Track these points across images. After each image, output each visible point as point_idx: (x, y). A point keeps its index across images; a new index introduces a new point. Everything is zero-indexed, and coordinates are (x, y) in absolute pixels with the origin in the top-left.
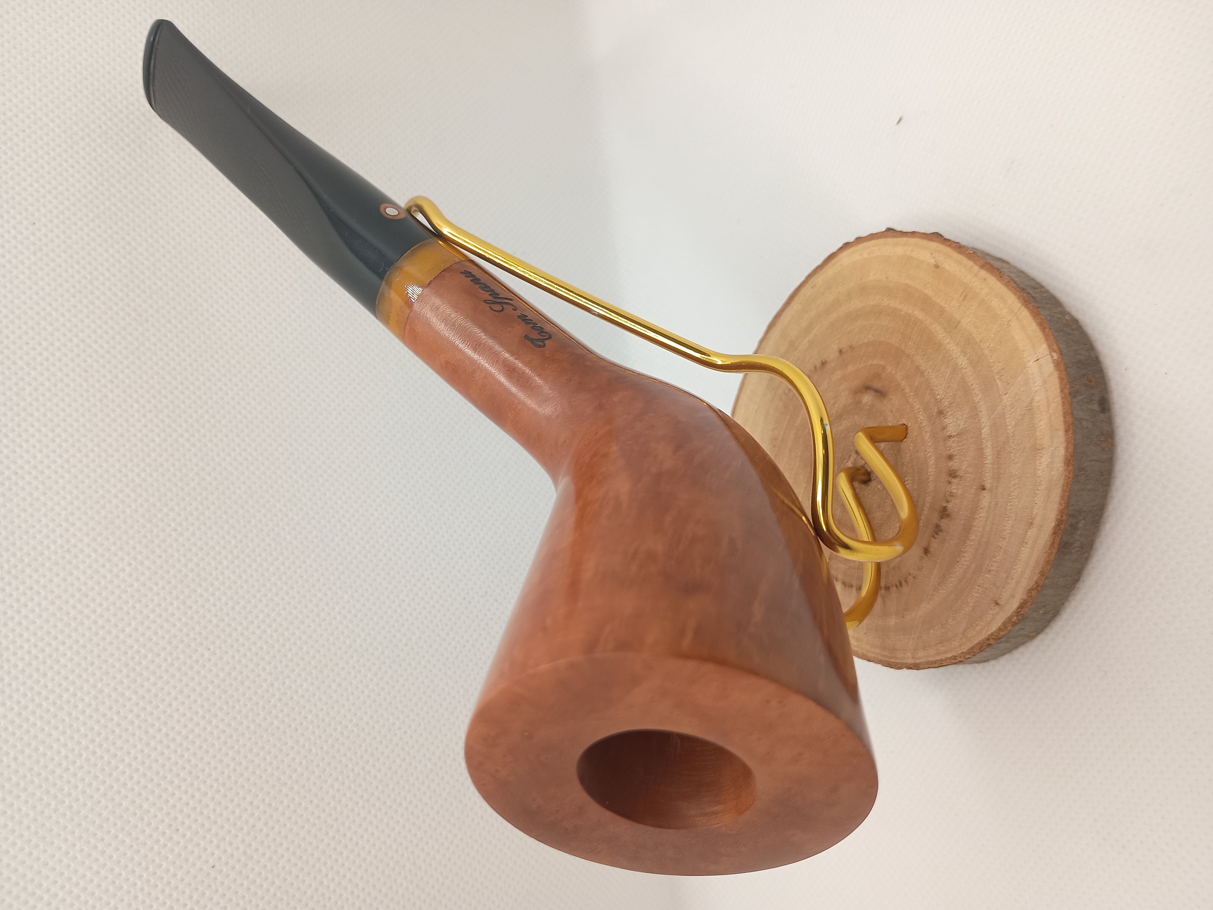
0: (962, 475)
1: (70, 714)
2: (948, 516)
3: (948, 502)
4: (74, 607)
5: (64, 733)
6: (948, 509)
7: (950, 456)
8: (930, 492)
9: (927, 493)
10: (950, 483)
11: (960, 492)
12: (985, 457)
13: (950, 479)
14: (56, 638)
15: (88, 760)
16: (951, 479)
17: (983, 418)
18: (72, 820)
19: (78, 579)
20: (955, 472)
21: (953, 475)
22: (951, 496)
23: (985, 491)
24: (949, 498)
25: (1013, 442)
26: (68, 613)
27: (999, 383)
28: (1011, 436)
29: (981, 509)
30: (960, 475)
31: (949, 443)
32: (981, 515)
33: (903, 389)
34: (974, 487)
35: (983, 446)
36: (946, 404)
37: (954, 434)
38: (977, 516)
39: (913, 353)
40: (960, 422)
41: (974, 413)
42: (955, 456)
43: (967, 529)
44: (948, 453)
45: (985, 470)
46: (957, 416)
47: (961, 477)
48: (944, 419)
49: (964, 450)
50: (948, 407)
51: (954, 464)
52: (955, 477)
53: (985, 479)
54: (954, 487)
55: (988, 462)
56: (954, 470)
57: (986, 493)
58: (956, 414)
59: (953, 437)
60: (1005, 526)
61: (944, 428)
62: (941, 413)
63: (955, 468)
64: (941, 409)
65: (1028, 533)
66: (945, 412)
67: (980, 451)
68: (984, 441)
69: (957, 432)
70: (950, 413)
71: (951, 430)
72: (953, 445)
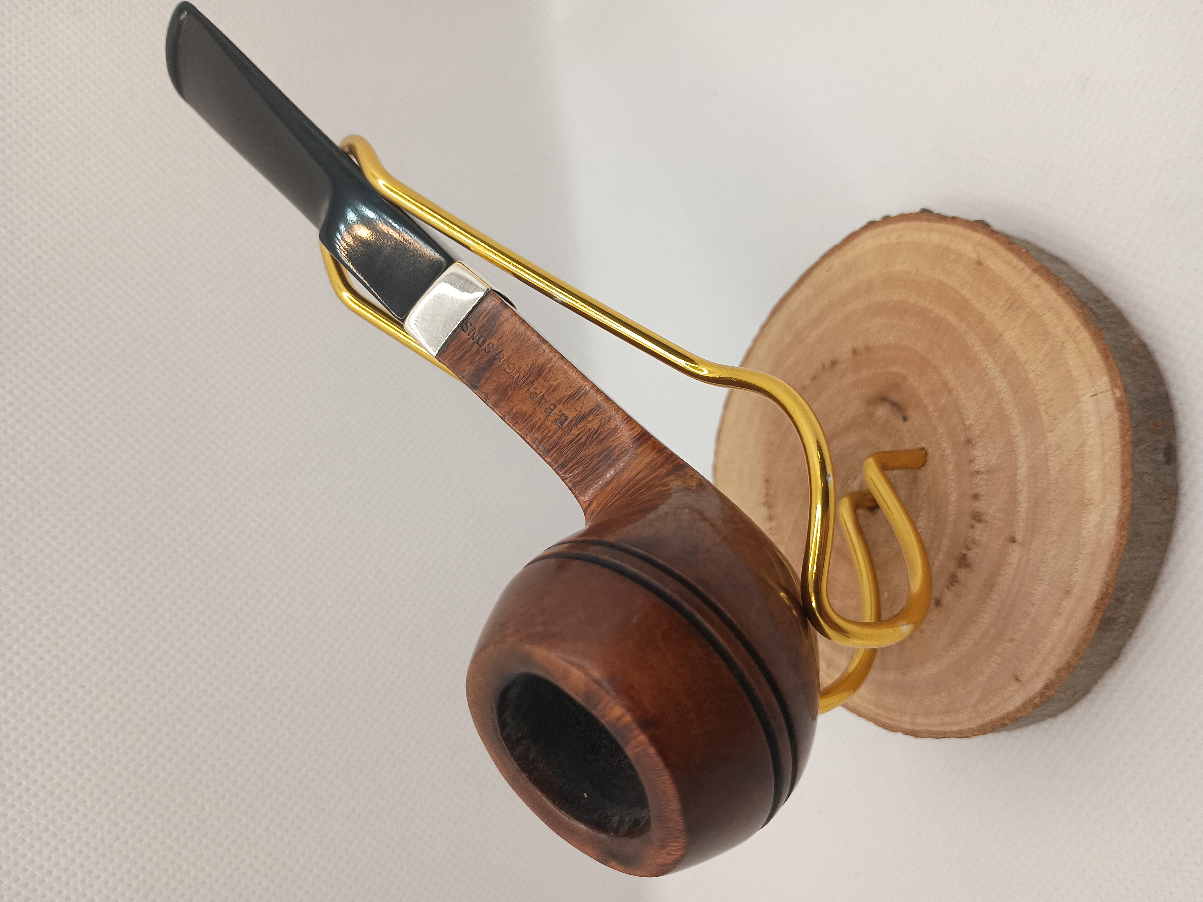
0: (989, 520)
2: (967, 566)
3: (968, 549)
6: (968, 558)
7: (976, 494)
8: (948, 534)
9: (944, 534)
10: (972, 526)
11: (984, 540)
12: (1019, 503)
13: (972, 522)
16: (975, 523)
17: (1020, 456)
20: (980, 516)
21: (978, 518)
22: (973, 543)
23: (1015, 544)
24: (971, 545)
25: (1055, 491)
27: (1045, 417)
28: (1053, 483)
29: (1008, 564)
30: (987, 520)
31: (977, 480)
32: (1008, 572)
33: (926, 407)
34: (1002, 537)
35: (1018, 490)
36: (977, 432)
37: (982, 470)
38: (1003, 573)
39: (941, 365)
40: (991, 456)
41: (1010, 448)
42: (982, 496)
43: (990, 585)
44: (974, 491)
45: (1017, 519)
46: (988, 449)
47: (987, 522)
48: (972, 450)
49: (993, 491)
50: (978, 436)
51: (980, 506)
52: (980, 521)
53: (1017, 530)
54: (977, 533)
55: (1022, 509)
56: (979, 512)
57: (1015, 547)
58: (988, 446)
59: (982, 473)
60: (1036, 590)
61: (971, 461)
62: (969, 442)
63: (981, 510)
64: (969, 437)
65: (1063, 603)
66: (974, 442)
67: (1014, 495)
68: (1019, 485)
69: (987, 468)
70: (980, 444)
71: (980, 464)
72: (981, 482)
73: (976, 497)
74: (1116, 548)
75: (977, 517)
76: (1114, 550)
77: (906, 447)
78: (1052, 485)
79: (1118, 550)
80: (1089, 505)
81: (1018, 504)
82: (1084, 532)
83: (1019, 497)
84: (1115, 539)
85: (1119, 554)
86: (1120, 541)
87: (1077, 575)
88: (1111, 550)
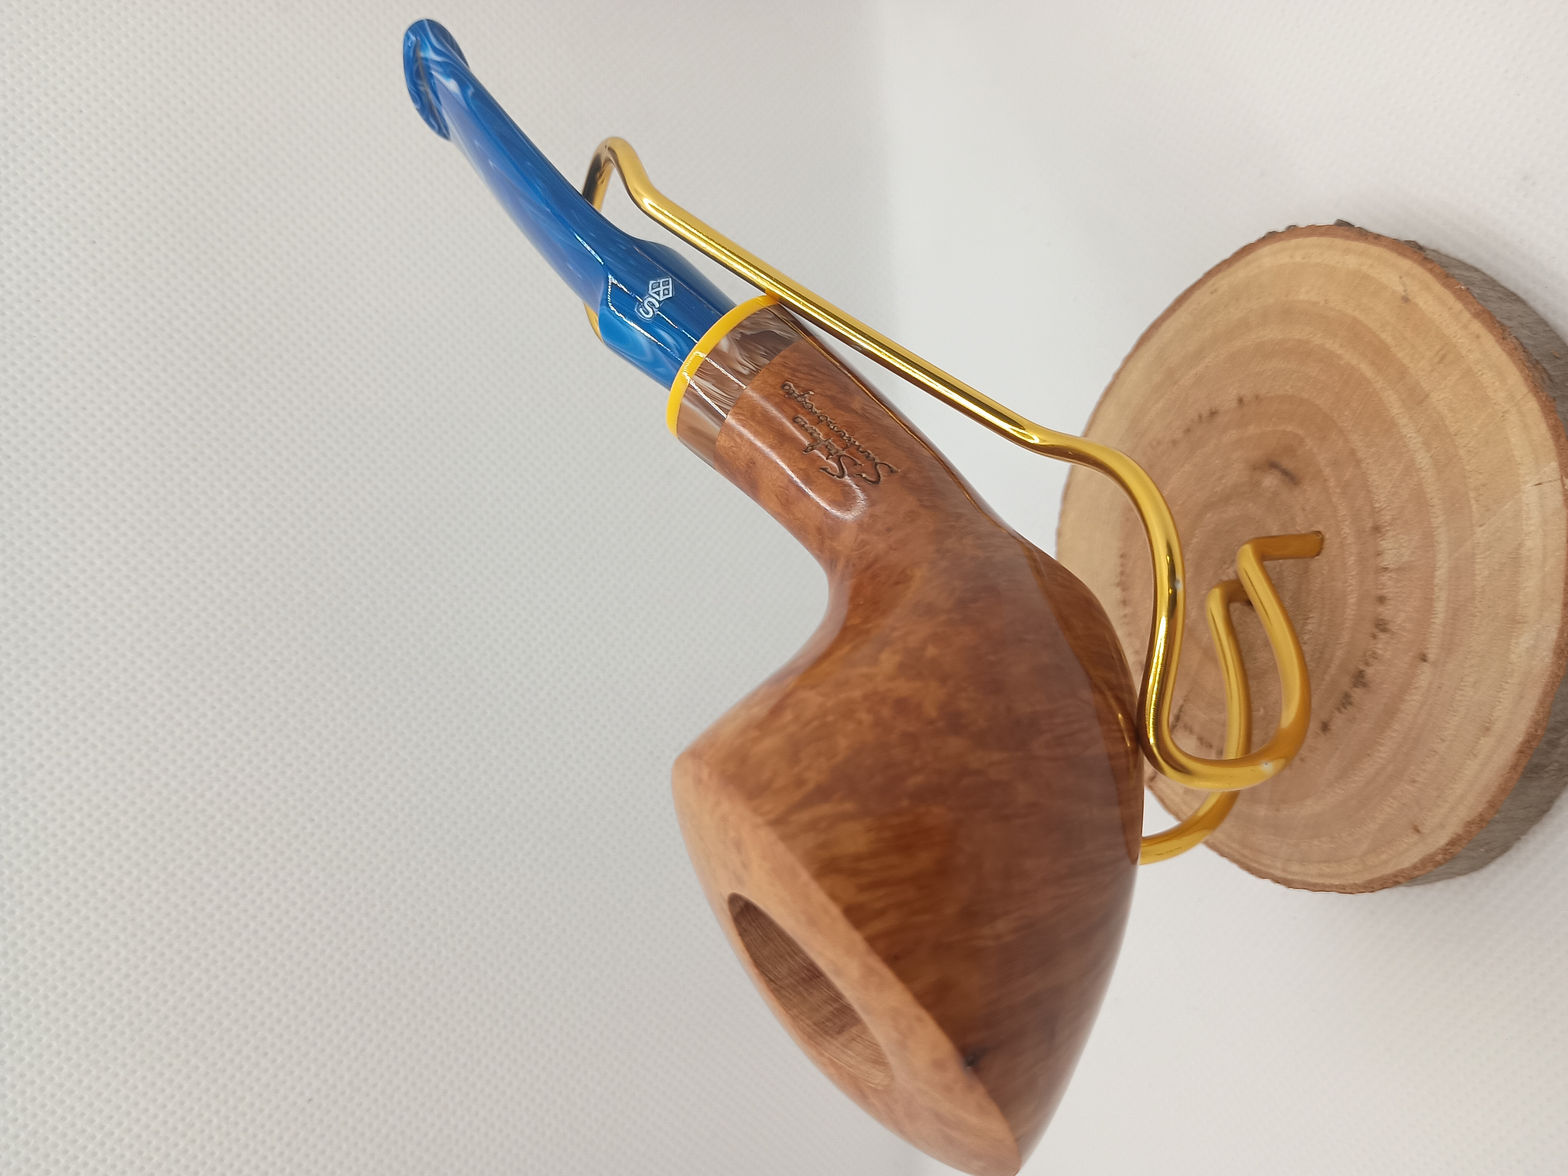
0: (1395, 631)
1: (132, 904)
2: (1365, 685)
3: (1367, 664)
4: (140, 764)
5: (124, 929)
6: (1366, 677)
7: (1381, 597)
8: (1343, 643)
9: (1339, 644)
10: (1374, 637)
11: (1388, 655)
12: (1434, 612)
13: (1375, 631)
14: (116, 805)
15: (154, 964)
16: (1378, 632)
17: (1440, 554)
18: (132, 1040)
19: (146, 727)
20: (1385, 624)
22: (1374, 657)
23: (1426, 663)
24: (1370, 660)
26: (132, 773)
27: (1474, 506)
29: (1416, 688)
30: (1394, 630)
31: (1384, 578)
32: (1414, 698)
33: (1325, 480)
34: (1410, 654)
35: (1434, 596)
36: (1388, 518)
37: (1391, 566)
38: (1408, 698)
39: (1349, 428)
40: (1404, 550)
41: (1428, 542)
42: (1389, 599)
43: (1391, 712)
44: (1380, 592)
45: (1431, 632)
46: (1401, 541)
47: (1393, 633)
48: (1381, 540)
49: (1404, 594)
50: (1390, 524)
51: (1385, 612)
52: (1384, 630)
53: (1429, 646)
54: (1380, 646)
55: (1437, 621)
56: (1384, 620)
57: (1426, 667)
58: (1400, 536)
59: (1391, 571)
60: (1448, 723)
61: (1379, 554)
62: (1377, 529)
63: (1386, 618)
64: (1378, 524)
65: (1481, 742)
66: (1383, 530)
67: (1428, 602)
68: (1436, 589)
69: (1397, 565)
70: (1390, 534)
71: (1388, 560)
72: (1390, 583)
73: (1381, 600)
74: (1551, 680)
75: (1381, 626)
76: (1548, 682)
77: (1298, 528)
78: (1478, 593)
79: (1554, 683)
80: (1522, 623)
81: (1434, 614)
82: (1513, 656)
83: (1435, 605)
84: (1550, 669)
85: (1554, 688)
86: (1557, 672)
87: (1500, 710)
88: (1544, 682)
